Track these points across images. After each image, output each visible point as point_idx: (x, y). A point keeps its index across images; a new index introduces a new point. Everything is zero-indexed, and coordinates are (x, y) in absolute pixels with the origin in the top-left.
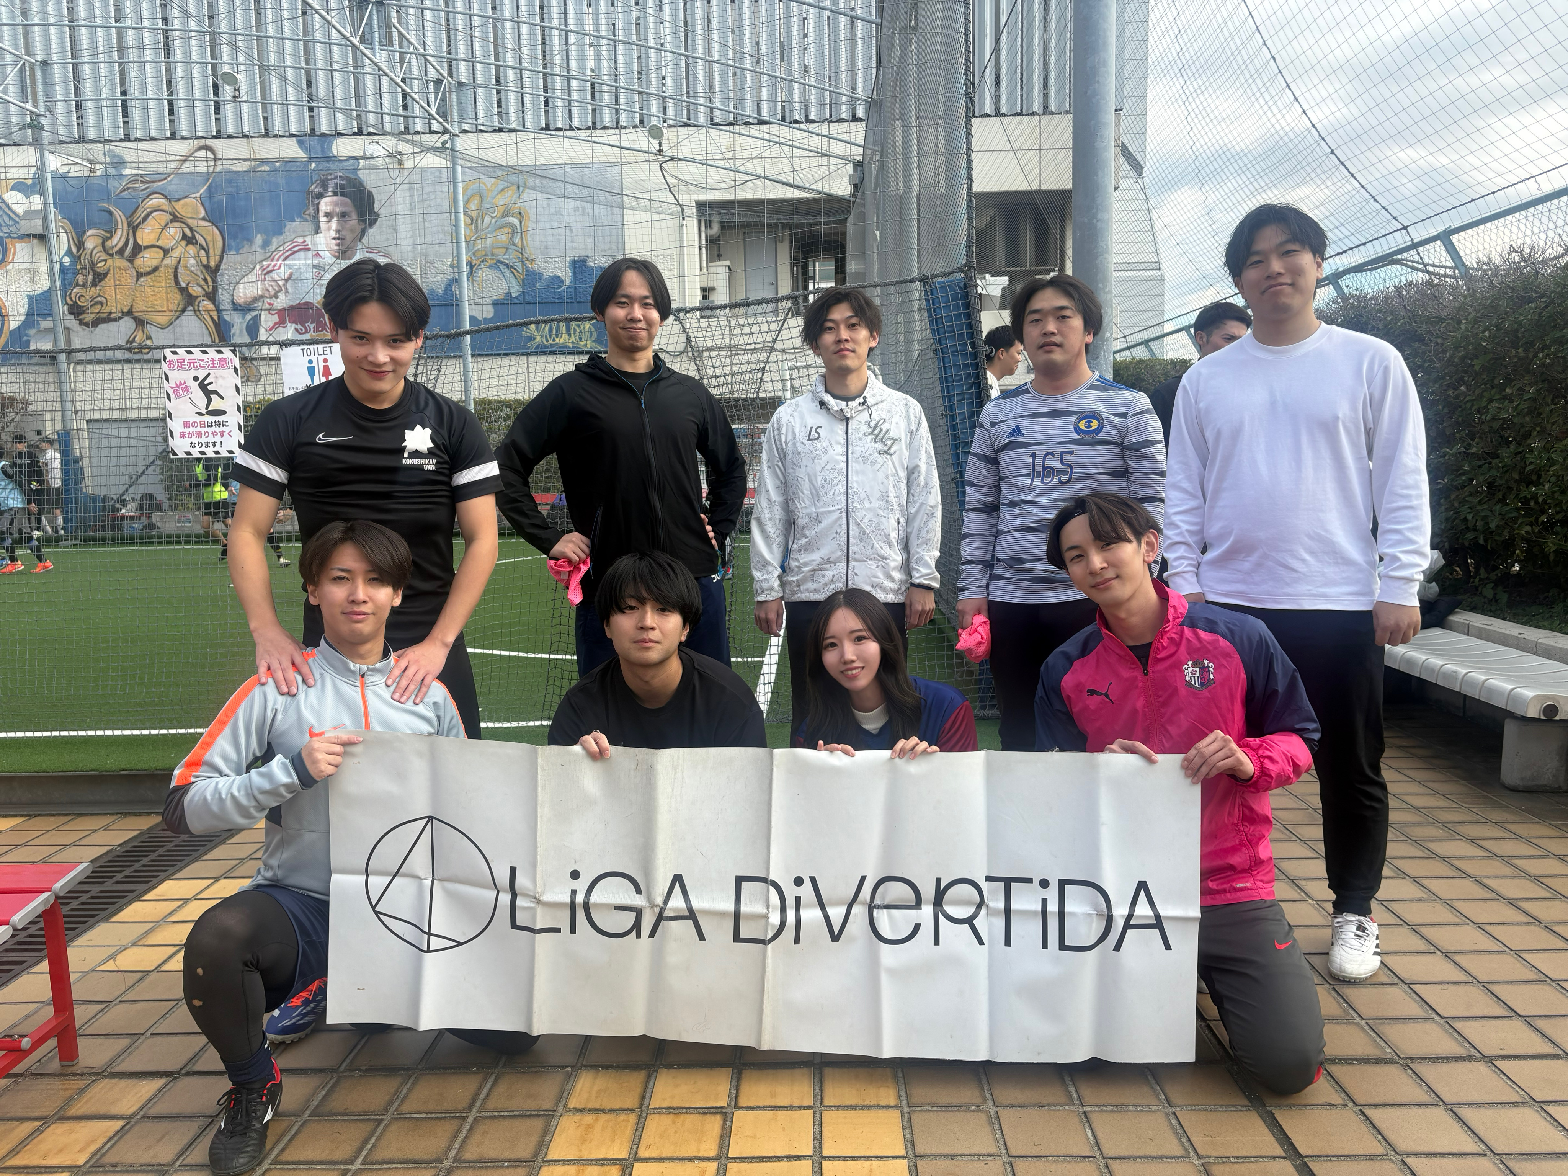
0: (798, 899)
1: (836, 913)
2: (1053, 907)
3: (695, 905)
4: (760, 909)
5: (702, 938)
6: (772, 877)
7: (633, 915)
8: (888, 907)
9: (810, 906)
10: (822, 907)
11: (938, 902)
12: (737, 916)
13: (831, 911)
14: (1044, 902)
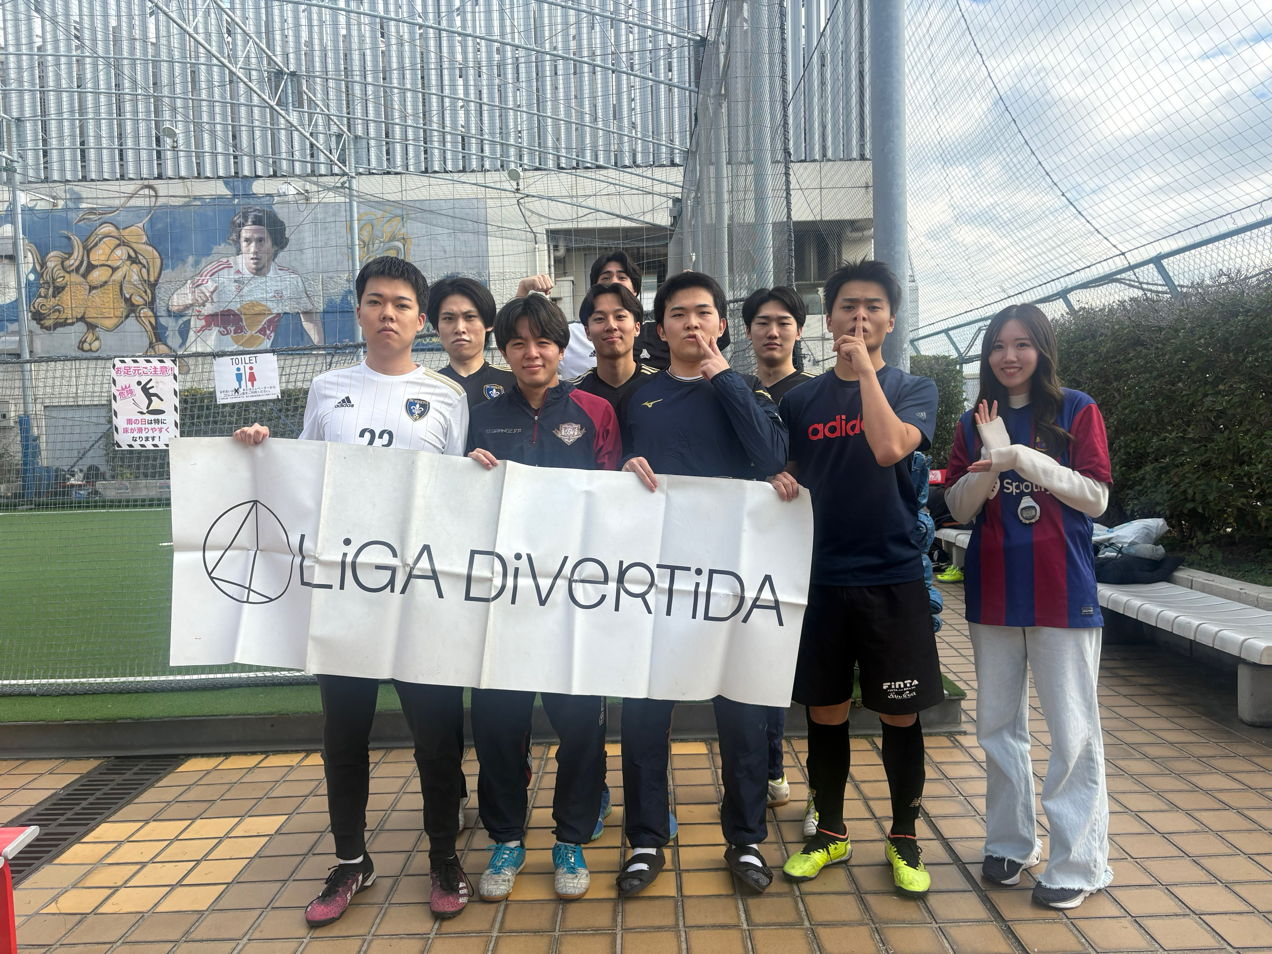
0: (517, 570)
1: (545, 584)
2: (703, 589)
3: (438, 567)
4: (487, 574)
5: (441, 595)
6: (497, 550)
7: (389, 573)
8: (583, 581)
9: (525, 576)
10: (534, 577)
11: (621, 580)
12: (469, 578)
13: (540, 581)
14: (697, 585)
